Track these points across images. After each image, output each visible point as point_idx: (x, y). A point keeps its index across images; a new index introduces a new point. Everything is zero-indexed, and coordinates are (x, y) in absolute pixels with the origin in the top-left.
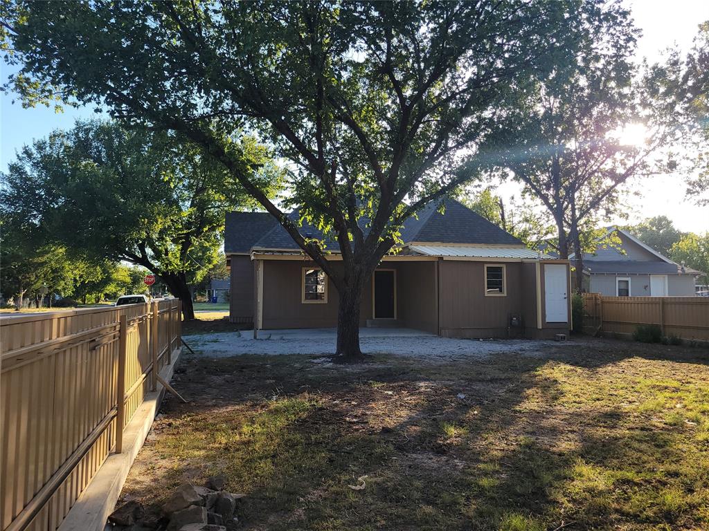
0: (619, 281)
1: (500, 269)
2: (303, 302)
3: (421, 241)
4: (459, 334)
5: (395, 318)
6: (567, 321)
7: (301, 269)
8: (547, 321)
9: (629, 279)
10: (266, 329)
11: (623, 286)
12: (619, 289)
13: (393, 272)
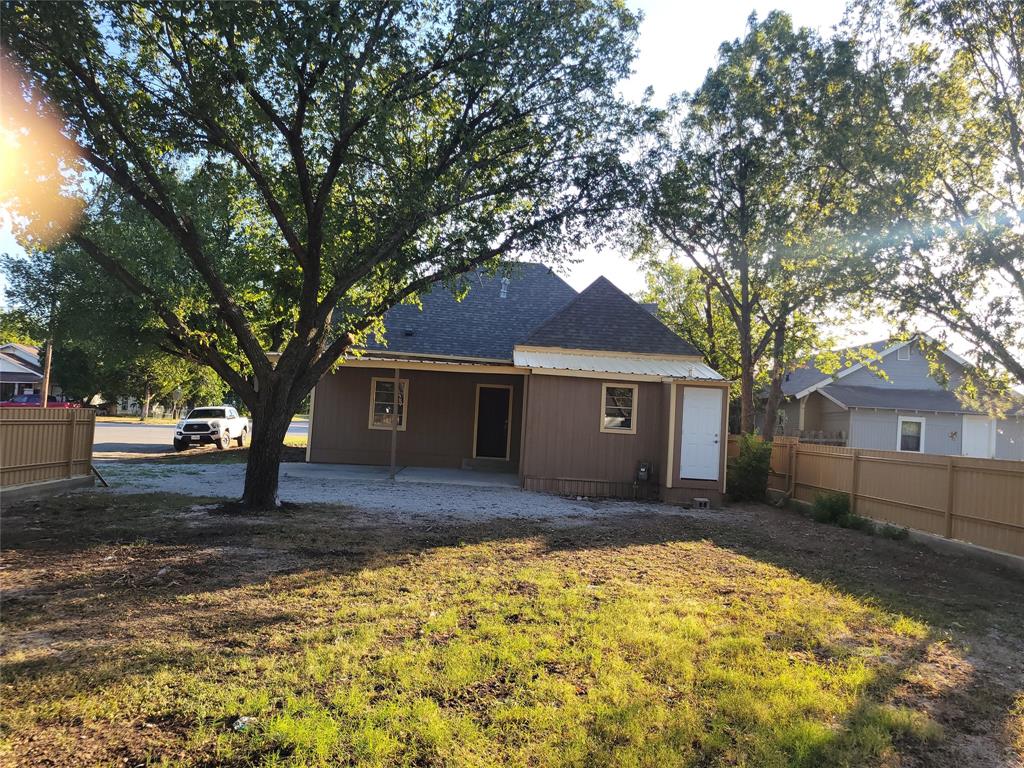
0: (904, 423)
1: (631, 390)
2: (370, 427)
3: (531, 344)
4: (553, 488)
5: (508, 459)
6: (716, 478)
7: (370, 380)
8: (682, 476)
9: (922, 420)
10: (313, 463)
11: (911, 430)
12: (903, 437)
13: (508, 390)
